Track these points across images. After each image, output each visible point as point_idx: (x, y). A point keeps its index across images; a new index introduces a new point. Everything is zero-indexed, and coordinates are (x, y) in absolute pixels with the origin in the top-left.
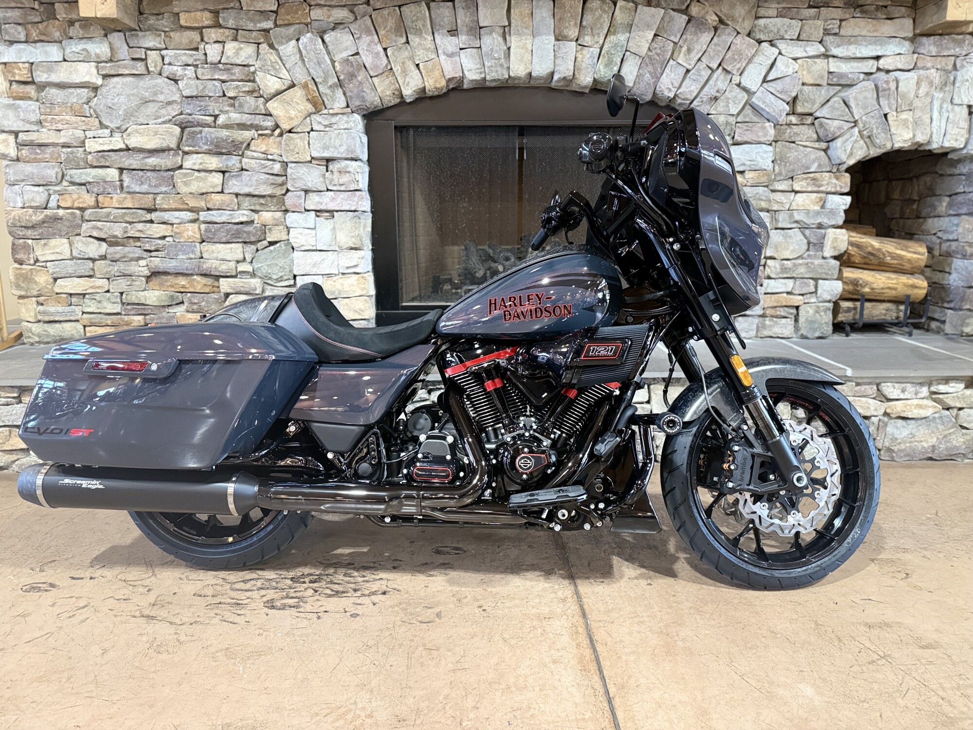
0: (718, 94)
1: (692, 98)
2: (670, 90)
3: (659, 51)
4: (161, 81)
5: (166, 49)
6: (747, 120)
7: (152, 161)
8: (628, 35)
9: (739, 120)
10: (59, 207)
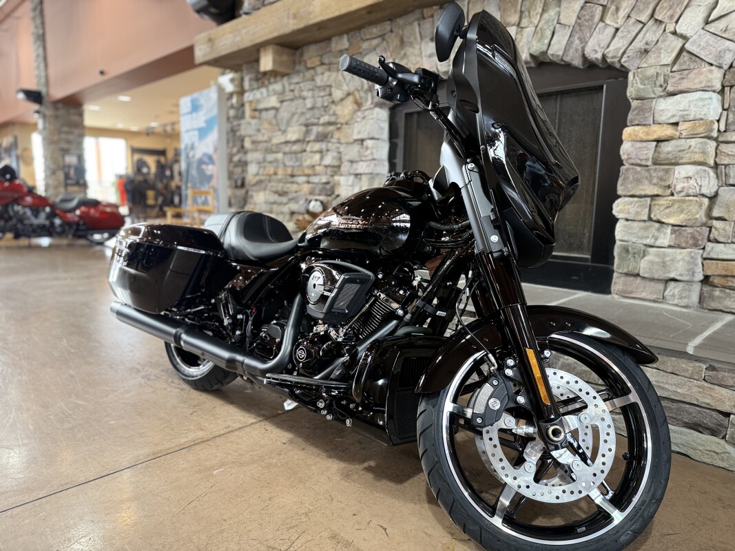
0: (647, 47)
1: (620, 55)
2: (596, 52)
3: (587, 17)
4: (300, 101)
5: (303, 82)
6: (684, 67)
7: (296, 148)
8: (558, 9)
9: (673, 69)
10: (263, 175)
